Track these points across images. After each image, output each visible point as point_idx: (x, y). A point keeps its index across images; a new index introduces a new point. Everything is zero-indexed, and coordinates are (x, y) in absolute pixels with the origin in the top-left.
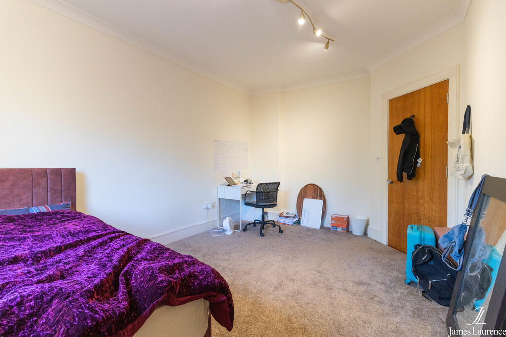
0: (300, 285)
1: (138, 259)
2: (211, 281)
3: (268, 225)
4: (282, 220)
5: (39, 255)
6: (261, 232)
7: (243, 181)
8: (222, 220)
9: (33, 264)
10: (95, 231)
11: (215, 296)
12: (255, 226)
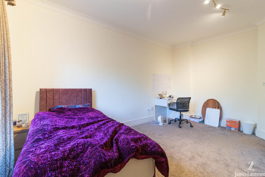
0: (206, 160)
1: (120, 133)
2: (157, 150)
3: (184, 122)
4: (192, 120)
5: (81, 126)
6: (179, 125)
7: (168, 96)
8: (157, 117)
9: (79, 130)
10: (100, 118)
11: (159, 158)
12: (175, 121)
